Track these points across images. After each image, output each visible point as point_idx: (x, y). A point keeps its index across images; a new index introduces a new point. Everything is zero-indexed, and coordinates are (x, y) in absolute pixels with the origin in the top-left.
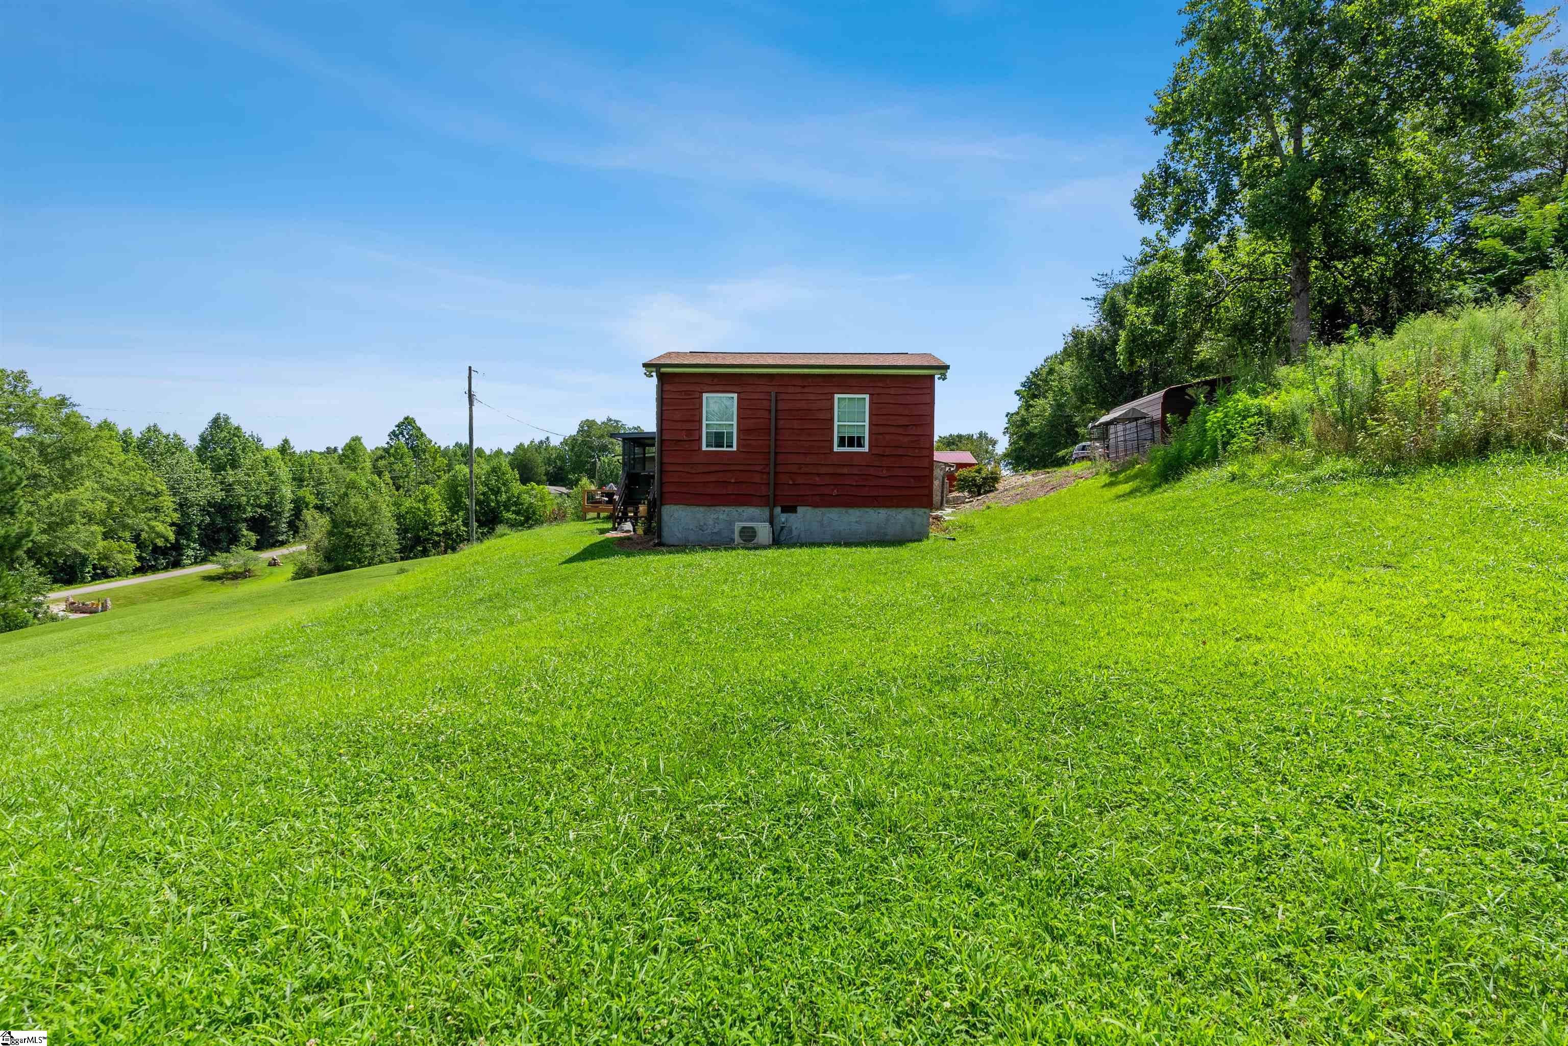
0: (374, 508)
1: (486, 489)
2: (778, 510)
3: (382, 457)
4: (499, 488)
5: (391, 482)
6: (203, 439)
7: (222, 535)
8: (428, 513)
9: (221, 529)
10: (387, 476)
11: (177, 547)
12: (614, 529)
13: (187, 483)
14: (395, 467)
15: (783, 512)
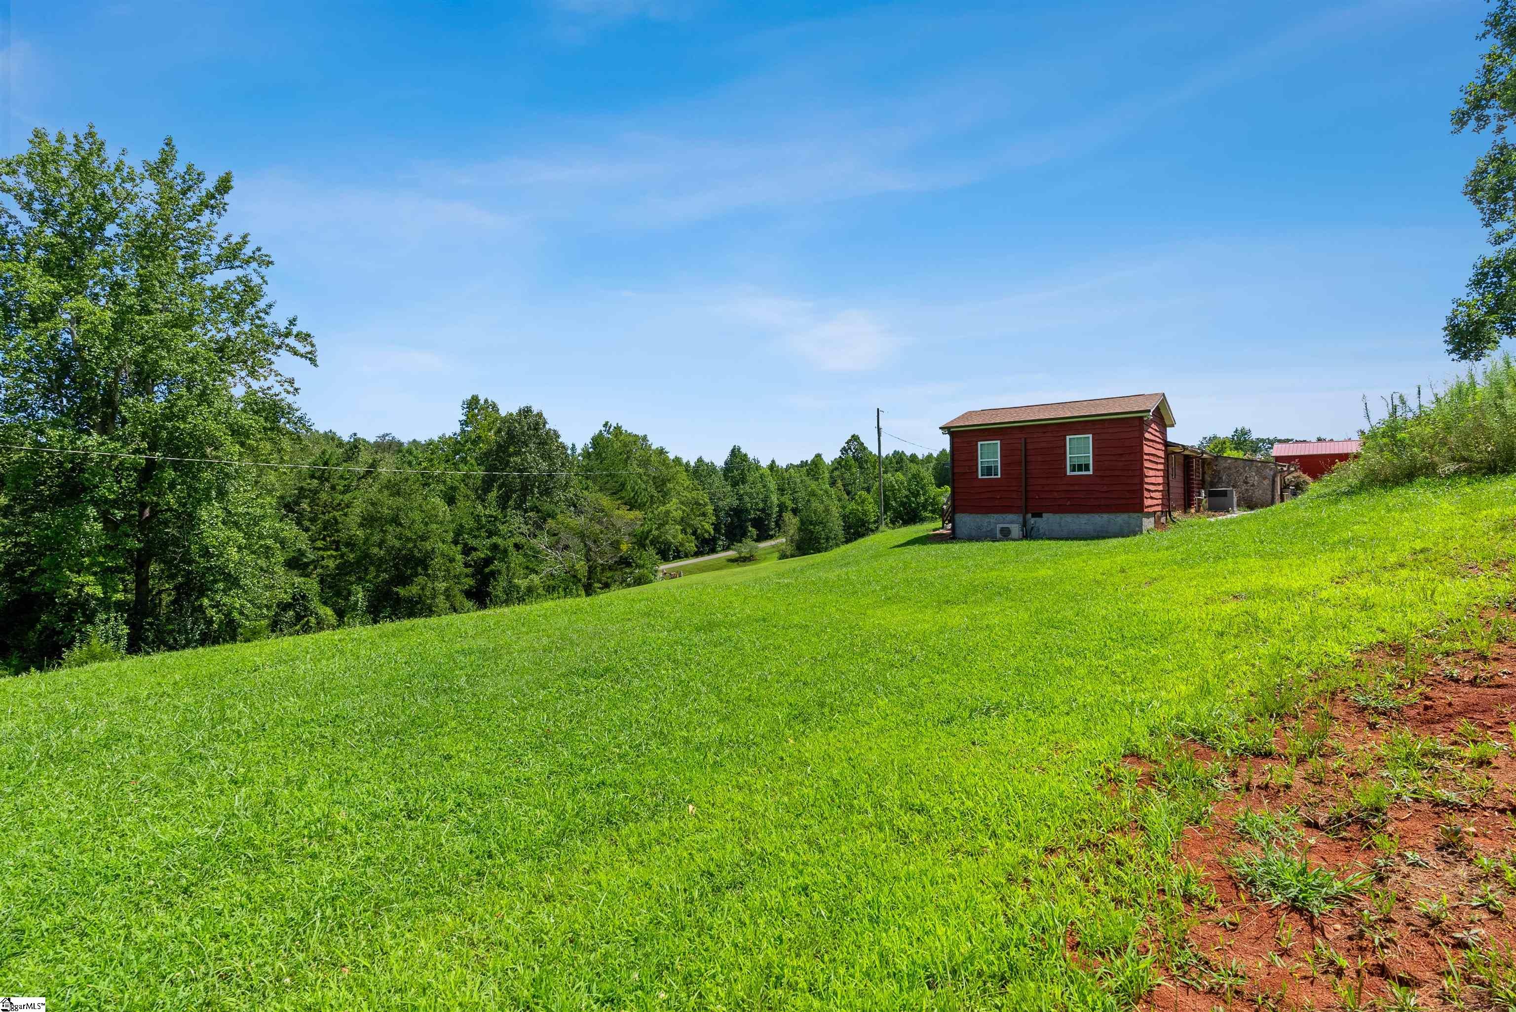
0: (827, 510)
1: (907, 493)
2: (1030, 515)
3: (836, 469)
4: (918, 491)
5: (842, 488)
6: (726, 463)
7: (737, 531)
8: (865, 513)
9: (737, 527)
10: (839, 484)
11: (714, 540)
12: (943, 528)
13: (719, 495)
14: (845, 476)
15: (1033, 516)
